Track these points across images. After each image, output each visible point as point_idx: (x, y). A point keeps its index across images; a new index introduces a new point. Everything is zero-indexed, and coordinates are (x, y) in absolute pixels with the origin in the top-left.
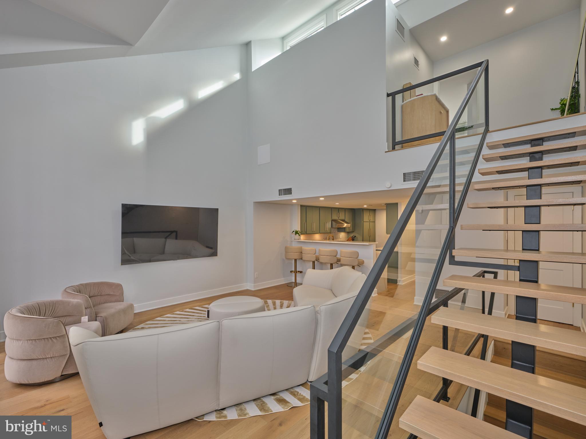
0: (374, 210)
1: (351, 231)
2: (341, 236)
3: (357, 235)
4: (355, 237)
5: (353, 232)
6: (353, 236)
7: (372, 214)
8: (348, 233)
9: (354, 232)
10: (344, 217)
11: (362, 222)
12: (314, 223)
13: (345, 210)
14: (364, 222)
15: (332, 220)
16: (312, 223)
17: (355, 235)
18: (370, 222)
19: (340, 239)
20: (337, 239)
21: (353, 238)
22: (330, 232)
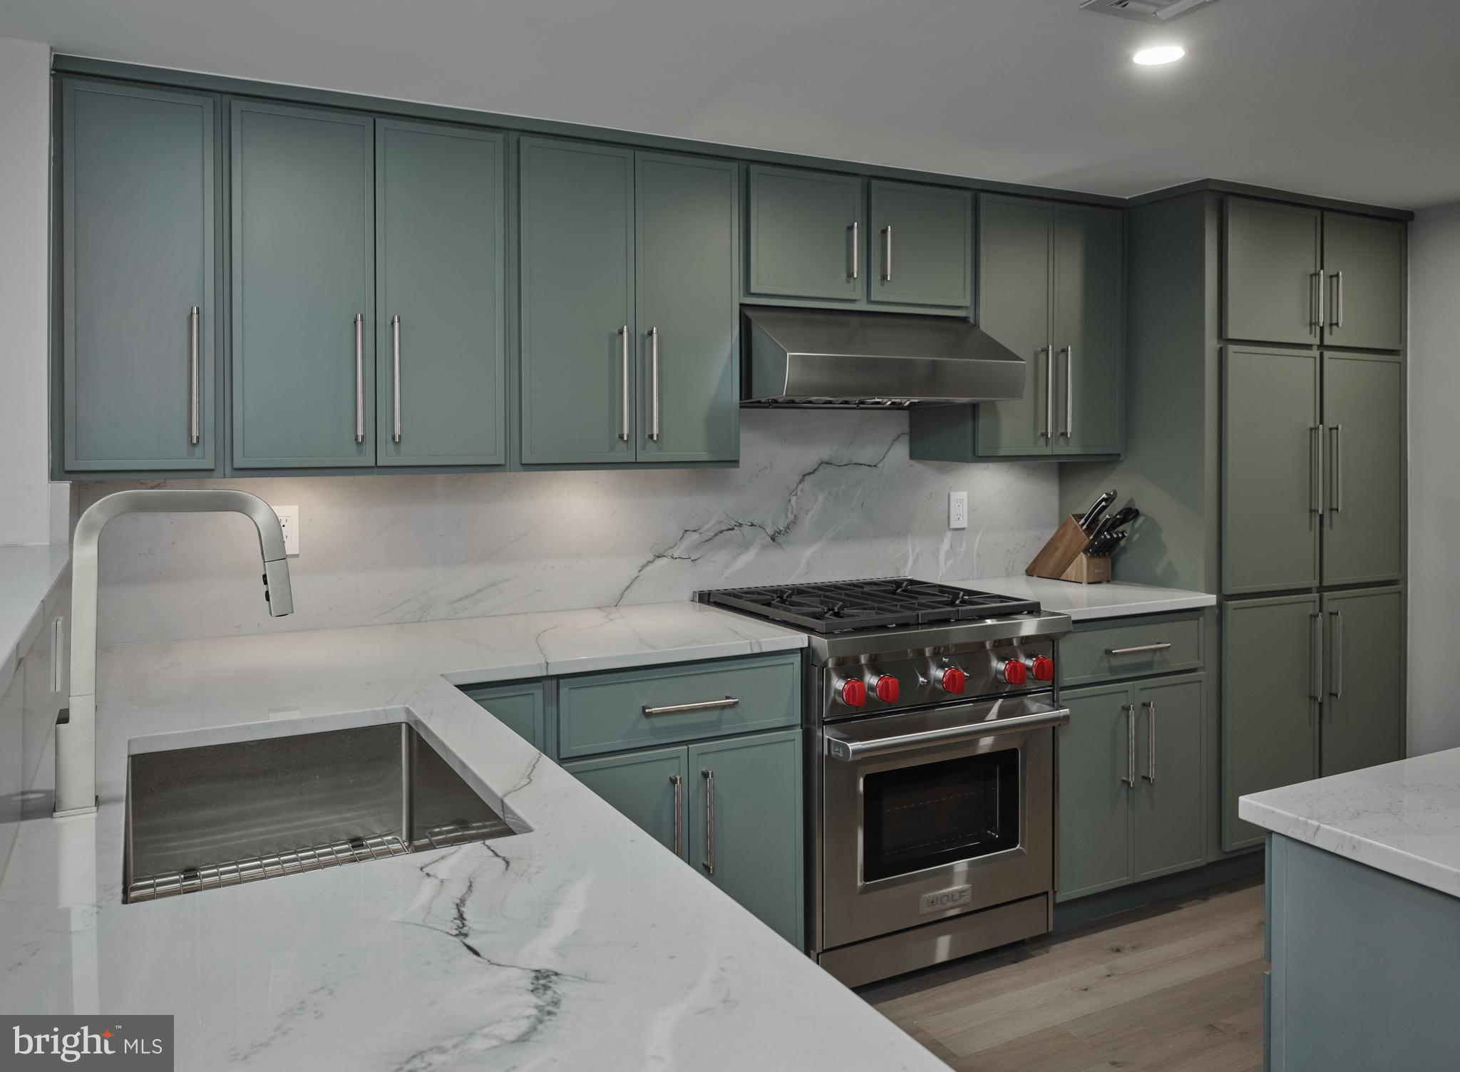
1: (1073, 450)
2: (957, 496)
4: (1131, 513)
5: (1104, 461)
6: (1098, 511)
7: (1350, 257)
8: (1062, 469)
9: (1115, 458)
10: (962, 284)
11: (1211, 342)
13: (975, 201)
14: (1231, 349)
15: (748, 317)
17: (1131, 501)
18: (1322, 346)
19: (949, 534)
20: (901, 531)
21: (1100, 532)
22: (704, 456)
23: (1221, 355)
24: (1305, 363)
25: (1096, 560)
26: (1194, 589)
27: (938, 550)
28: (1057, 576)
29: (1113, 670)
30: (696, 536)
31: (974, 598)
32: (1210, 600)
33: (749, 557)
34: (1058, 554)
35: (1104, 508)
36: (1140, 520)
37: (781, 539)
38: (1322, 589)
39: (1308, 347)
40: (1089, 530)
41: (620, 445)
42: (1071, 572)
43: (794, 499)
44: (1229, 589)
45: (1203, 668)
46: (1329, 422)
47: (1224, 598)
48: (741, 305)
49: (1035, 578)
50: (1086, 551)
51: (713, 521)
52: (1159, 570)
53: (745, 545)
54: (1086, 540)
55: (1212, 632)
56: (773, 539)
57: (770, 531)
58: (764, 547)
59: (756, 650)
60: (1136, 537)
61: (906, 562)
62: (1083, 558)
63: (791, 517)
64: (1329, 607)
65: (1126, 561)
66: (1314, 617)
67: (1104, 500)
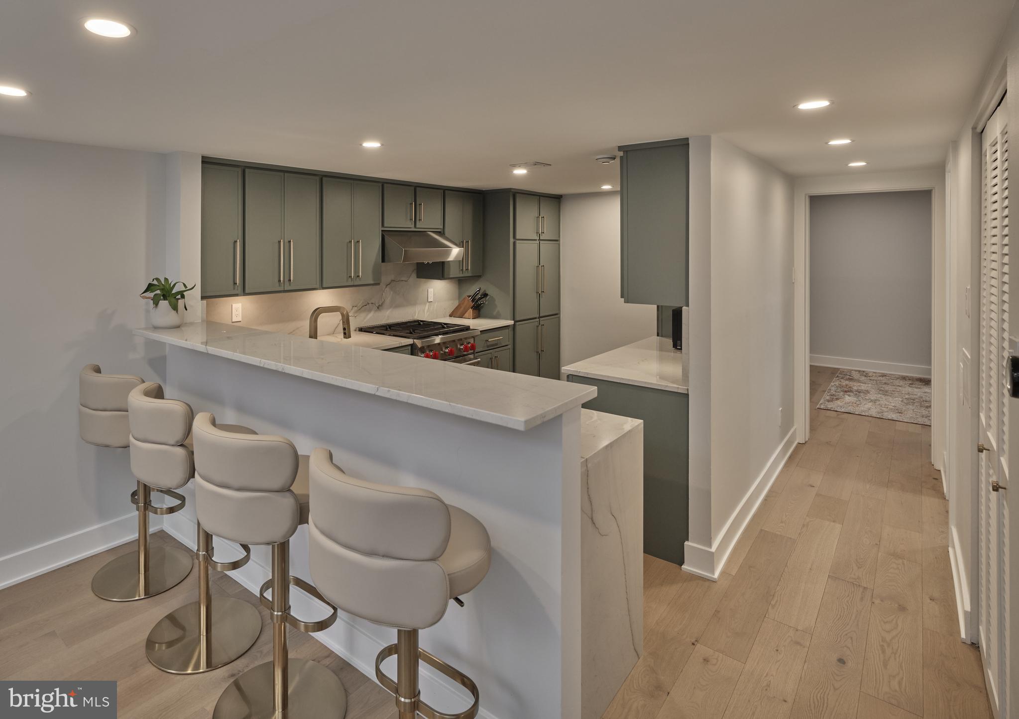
0: (557, 200)
1: (470, 274)
2: (431, 291)
3: (492, 291)
4: (485, 295)
5: (476, 278)
6: (476, 294)
7: (547, 211)
8: (461, 282)
9: (479, 277)
10: (440, 221)
11: (512, 240)
12: (290, 242)
13: (444, 193)
14: (517, 242)
15: (385, 234)
16: (279, 242)
17: (485, 291)
18: (539, 240)
19: (428, 304)
20: (414, 304)
21: (477, 301)
22: (372, 282)
23: (514, 244)
24: (535, 245)
25: (475, 311)
26: (507, 319)
27: (425, 309)
28: (461, 317)
29: (488, 347)
30: (356, 308)
31: (449, 326)
32: (512, 322)
33: (371, 315)
34: (462, 309)
35: (478, 293)
36: (488, 297)
37: (380, 308)
38: (540, 317)
39: (536, 240)
40: (473, 301)
41: (350, 279)
42: (466, 315)
43: (384, 294)
44: (518, 319)
45: (510, 345)
46: (541, 264)
47: (515, 322)
48: (382, 230)
49: (452, 318)
50: (472, 308)
51: (361, 302)
52: (495, 313)
53: (370, 311)
54: (472, 304)
55: (511, 333)
56: (378, 308)
57: (377, 305)
58: (376, 311)
59: (400, 345)
60: (486, 303)
61: (415, 314)
62: (471, 310)
63: (383, 300)
64: (542, 323)
65: (482, 311)
66: (538, 326)
67: (478, 291)
